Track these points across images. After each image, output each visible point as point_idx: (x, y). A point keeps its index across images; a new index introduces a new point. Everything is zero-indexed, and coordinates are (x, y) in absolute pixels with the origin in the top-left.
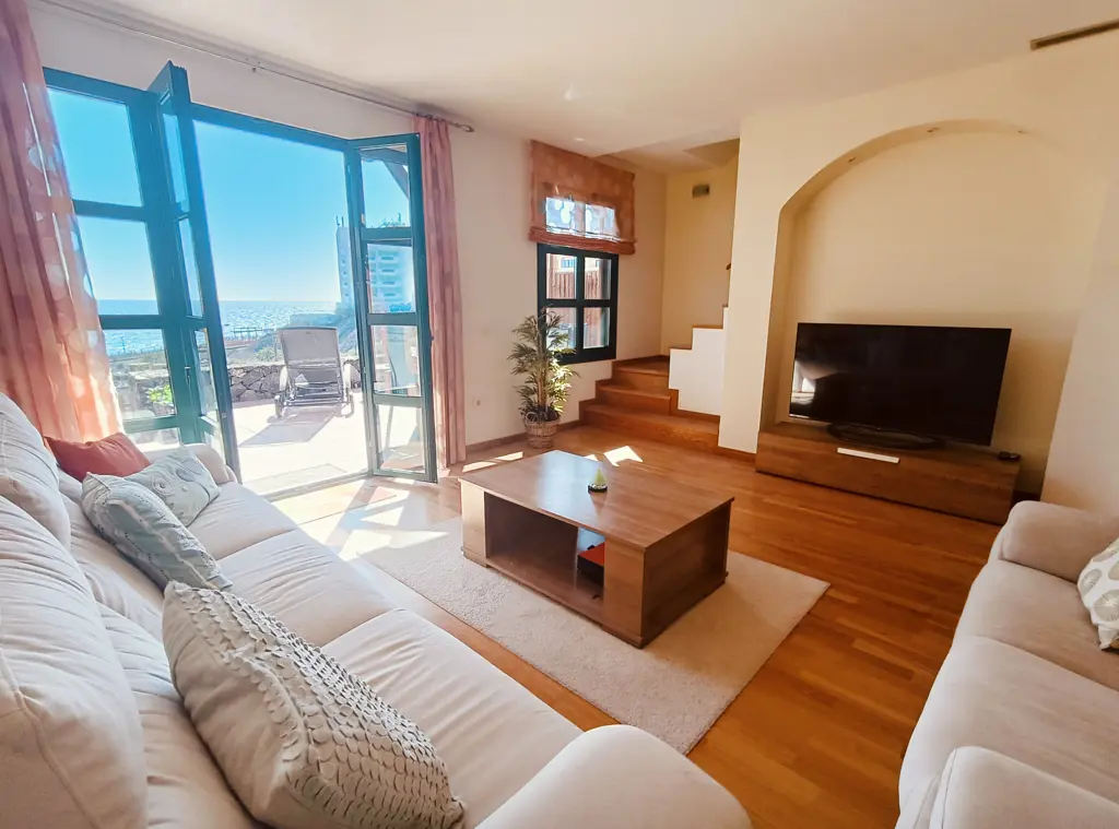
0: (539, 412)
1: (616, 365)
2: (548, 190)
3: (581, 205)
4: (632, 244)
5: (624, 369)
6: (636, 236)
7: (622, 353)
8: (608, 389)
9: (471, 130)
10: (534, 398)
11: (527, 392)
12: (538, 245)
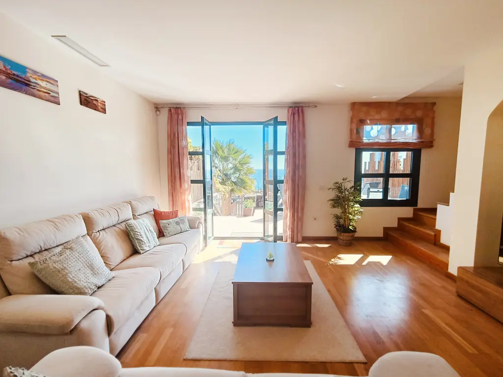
0: (343, 227)
1: (416, 211)
2: (362, 122)
3: (389, 126)
4: (432, 142)
5: (421, 213)
6: (434, 138)
7: (421, 204)
8: (406, 224)
9: (316, 106)
10: (342, 221)
11: (337, 217)
12: (356, 149)
